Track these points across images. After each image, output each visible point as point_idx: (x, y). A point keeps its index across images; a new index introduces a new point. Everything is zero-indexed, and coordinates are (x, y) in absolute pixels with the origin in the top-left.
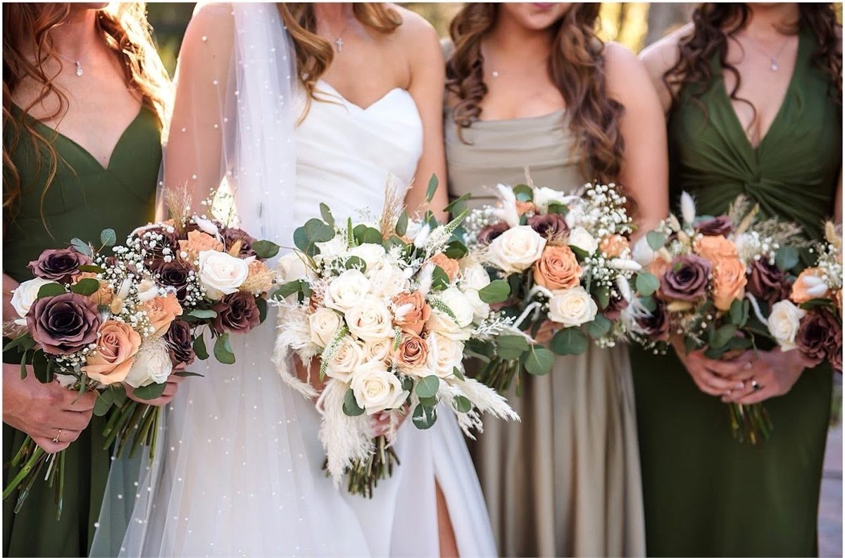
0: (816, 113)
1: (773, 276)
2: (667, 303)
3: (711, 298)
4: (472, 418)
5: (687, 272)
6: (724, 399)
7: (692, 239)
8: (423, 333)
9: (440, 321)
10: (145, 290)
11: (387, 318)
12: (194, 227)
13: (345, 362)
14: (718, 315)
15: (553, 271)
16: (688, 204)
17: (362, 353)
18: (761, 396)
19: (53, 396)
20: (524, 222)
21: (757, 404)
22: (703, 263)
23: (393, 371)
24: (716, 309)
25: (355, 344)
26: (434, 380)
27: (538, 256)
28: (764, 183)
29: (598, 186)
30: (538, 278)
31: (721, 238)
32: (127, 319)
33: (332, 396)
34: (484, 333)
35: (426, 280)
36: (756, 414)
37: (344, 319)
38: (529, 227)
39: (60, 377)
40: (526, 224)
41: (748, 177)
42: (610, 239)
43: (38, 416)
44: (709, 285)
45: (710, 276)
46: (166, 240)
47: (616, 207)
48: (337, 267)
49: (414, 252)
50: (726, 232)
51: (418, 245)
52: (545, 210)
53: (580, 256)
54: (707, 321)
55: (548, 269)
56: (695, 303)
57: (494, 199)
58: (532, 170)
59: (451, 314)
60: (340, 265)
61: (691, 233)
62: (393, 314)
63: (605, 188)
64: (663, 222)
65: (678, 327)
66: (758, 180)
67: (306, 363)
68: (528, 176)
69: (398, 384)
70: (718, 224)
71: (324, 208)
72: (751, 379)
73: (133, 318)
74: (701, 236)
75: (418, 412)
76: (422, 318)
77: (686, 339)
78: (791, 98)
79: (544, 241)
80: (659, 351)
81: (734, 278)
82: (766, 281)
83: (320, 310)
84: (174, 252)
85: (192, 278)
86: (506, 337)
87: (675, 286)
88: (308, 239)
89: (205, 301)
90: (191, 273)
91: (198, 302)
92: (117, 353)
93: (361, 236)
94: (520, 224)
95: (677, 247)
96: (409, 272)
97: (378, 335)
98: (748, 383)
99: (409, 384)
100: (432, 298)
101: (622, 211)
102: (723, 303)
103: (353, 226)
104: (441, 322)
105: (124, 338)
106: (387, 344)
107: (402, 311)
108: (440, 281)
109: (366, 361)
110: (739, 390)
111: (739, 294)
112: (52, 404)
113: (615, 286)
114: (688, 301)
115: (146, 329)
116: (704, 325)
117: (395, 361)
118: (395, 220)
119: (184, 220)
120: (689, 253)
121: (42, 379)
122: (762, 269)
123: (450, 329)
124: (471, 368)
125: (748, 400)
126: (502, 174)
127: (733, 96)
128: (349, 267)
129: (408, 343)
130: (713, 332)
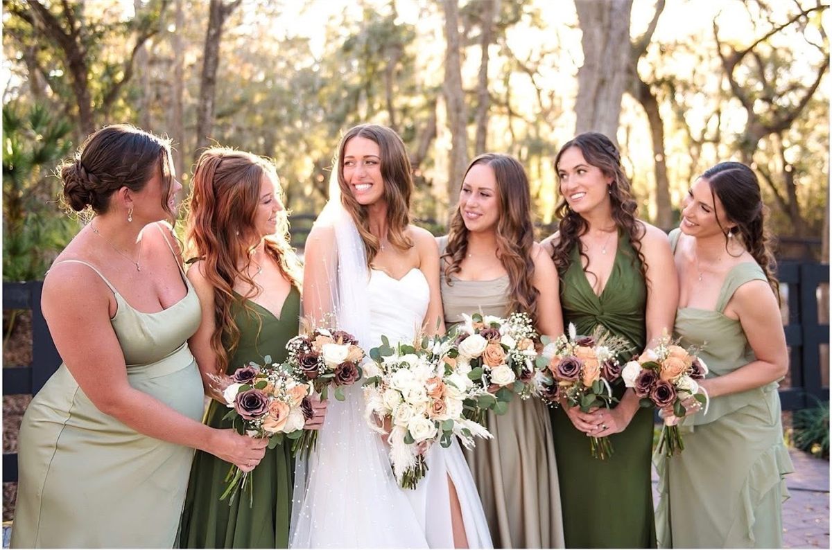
0: (629, 278)
1: (614, 370)
2: (559, 381)
3: (582, 380)
4: (468, 439)
5: (570, 366)
6: (588, 435)
7: (573, 347)
8: (442, 397)
9: (450, 390)
10: (289, 383)
11: (424, 392)
12: (318, 334)
13: (403, 416)
14: (585, 389)
15: (492, 357)
16: (572, 328)
17: (413, 411)
18: (607, 433)
19: (246, 442)
20: (477, 332)
21: (605, 437)
22: (578, 361)
23: (430, 419)
24: (584, 386)
25: (408, 406)
26: (451, 421)
27: (484, 349)
28: (606, 315)
29: (517, 314)
30: (485, 361)
31: (589, 347)
32: (282, 400)
33: (397, 435)
34: (472, 395)
35: (442, 370)
36: (605, 443)
37: (401, 394)
38: (479, 335)
39: (249, 432)
40: (478, 333)
41: (596, 312)
42: (523, 341)
43: (240, 453)
44: (581, 373)
45: (581, 368)
46: (305, 343)
47: (526, 325)
48: (395, 368)
49: (433, 357)
50: (591, 345)
51: (435, 353)
52: (489, 326)
53: (506, 349)
54: (580, 392)
55: (489, 356)
56: (573, 382)
57: (463, 322)
58: (482, 308)
59: (456, 387)
60: (397, 366)
61: (573, 344)
62: (426, 389)
63: (521, 315)
64: (559, 338)
65: (564, 394)
66: (602, 314)
67: (381, 418)
68: (480, 310)
69: (433, 426)
70: (588, 341)
71: (384, 338)
72: (602, 424)
73: (285, 398)
74: (578, 346)
75: (443, 439)
76: (441, 390)
77: (568, 400)
78: (616, 267)
79: (487, 342)
80: (554, 406)
81: (594, 369)
82: (611, 372)
83: (388, 391)
84: (310, 348)
85: (320, 359)
86: (482, 396)
87: (563, 372)
88: (377, 355)
89: (328, 370)
90: (319, 357)
91: (325, 371)
92: (278, 416)
93: (405, 350)
94: (476, 333)
95: (565, 351)
96: (433, 367)
97: (420, 401)
98: (600, 426)
99: (437, 424)
100: (445, 380)
101: (530, 326)
102: (588, 383)
103: (401, 345)
104: (451, 392)
105: (281, 409)
106: (425, 406)
107: (431, 387)
108: (449, 371)
109: (414, 415)
110: (595, 430)
111: (597, 378)
112: (247, 446)
113: (524, 364)
114: (569, 381)
115: (291, 403)
116: (578, 394)
117: (430, 414)
118: (421, 340)
119: (313, 331)
120: (572, 355)
121: (241, 433)
122: (609, 366)
123: (457, 395)
124: (467, 414)
125: (601, 435)
126: (467, 309)
127: (585, 270)
128: (401, 367)
129: (436, 404)
130: (583, 398)
